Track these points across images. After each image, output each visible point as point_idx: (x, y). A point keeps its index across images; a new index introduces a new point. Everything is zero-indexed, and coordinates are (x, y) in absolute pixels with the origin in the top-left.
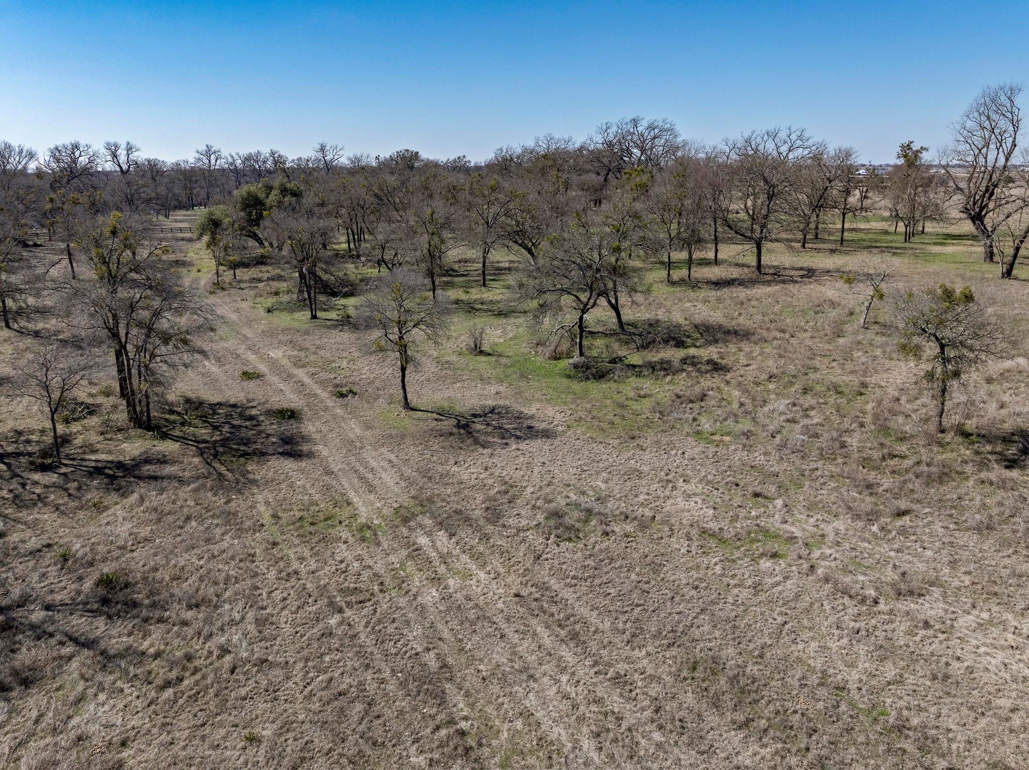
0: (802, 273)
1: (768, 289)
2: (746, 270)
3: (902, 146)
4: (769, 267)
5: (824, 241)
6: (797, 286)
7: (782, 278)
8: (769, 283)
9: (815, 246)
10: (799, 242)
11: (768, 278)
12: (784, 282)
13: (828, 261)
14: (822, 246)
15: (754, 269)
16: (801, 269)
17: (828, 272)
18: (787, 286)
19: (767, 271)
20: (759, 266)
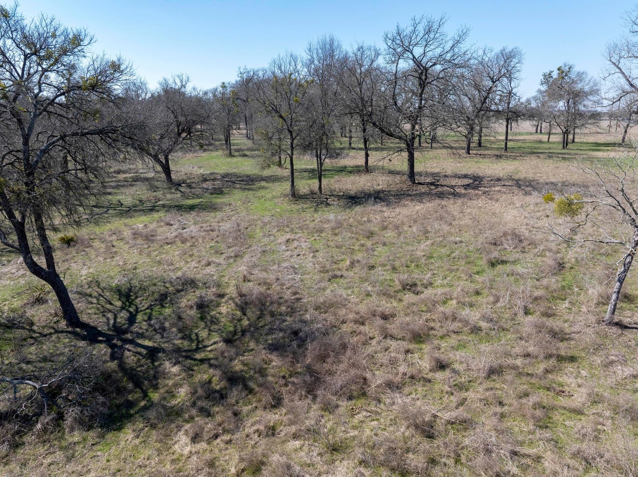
0: (466, 181)
1: (419, 207)
2: (398, 178)
3: (545, 75)
4: (427, 174)
5: (486, 148)
6: (460, 201)
7: (440, 189)
8: (420, 197)
9: (479, 152)
10: (464, 149)
11: (423, 189)
12: (441, 196)
13: (495, 166)
14: (486, 152)
15: (405, 177)
16: (466, 176)
17: (499, 180)
18: (444, 202)
19: (422, 179)
20: (412, 174)
